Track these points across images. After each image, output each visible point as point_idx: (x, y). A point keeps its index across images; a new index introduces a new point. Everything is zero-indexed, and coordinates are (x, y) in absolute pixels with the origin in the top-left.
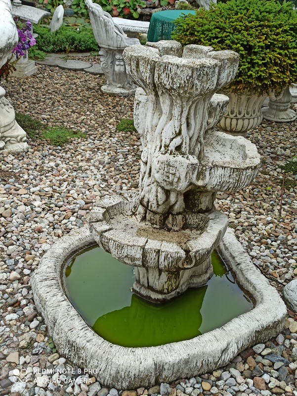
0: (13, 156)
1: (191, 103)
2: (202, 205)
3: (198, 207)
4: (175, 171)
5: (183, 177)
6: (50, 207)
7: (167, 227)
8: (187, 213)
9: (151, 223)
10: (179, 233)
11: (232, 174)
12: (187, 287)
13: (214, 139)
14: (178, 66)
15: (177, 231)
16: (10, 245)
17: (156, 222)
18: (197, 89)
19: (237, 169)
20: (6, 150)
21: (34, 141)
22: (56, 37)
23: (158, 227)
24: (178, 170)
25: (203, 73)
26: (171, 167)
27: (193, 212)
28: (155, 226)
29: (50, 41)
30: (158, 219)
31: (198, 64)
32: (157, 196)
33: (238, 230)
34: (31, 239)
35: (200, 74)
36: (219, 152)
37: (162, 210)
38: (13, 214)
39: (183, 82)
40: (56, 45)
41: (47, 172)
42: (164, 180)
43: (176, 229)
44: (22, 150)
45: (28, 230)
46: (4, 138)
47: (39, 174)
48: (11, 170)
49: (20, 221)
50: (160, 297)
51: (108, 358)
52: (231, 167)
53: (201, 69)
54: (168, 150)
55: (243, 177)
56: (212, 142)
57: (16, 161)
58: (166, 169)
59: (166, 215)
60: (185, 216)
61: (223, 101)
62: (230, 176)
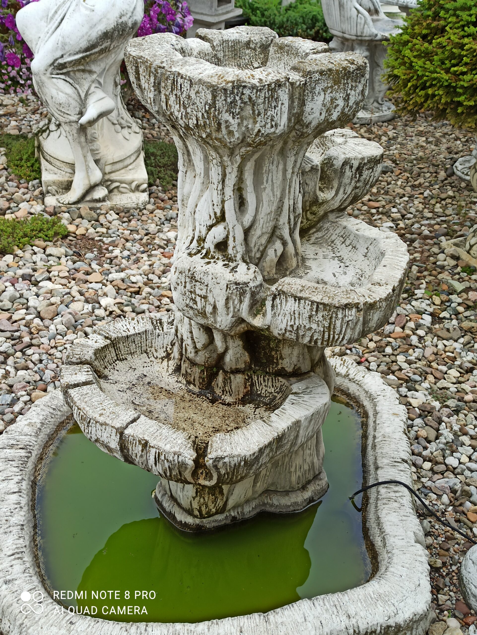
0: (118, 214)
1: (238, 159)
2: (285, 361)
3: (277, 364)
4: (204, 291)
5: (221, 305)
6: (122, 311)
7: (213, 392)
8: (254, 372)
9: (187, 381)
10: (231, 409)
11: (314, 313)
12: (258, 510)
13: (337, 231)
14: (191, 81)
15: (229, 405)
16: (23, 369)
17: (194, 380)
18: (231, 133)
19: (324, 304)
20: (108, 204)
21: (164, 191)
22: (286, 16)
23: (196, 390)
24: (211, 291)
25: (241, 98)
26: (198, 284)
27: (267, 373)
28: (191, 387)
29: (274, 21)
30: (197, 375)
31: (230, 79)
32: (191, 332)
33: (447, 407)
34: (60, 364)
35: (234, 102)
36: (341, 261)
37: (203, 359)
38: (58, 315)
39: (200, 115)
40: (285, 29)
41: (156, 247)
42: (187, 305)
43: (228, 399)
44: (134, 205)
45: (66, 346)
46: (109, 183)
47: (142, 249)
48: (99, 238)
49: (62, 328)
50: (190, 520)
51: (23, 624)
52: (315, 298)
53: (236, 91)
54: (203, 248)
55: (338, 323)
56: (333, 237)
57: (116, 223)
58: (188, 286)
59: (215, 370)
60: (250, 377)
61: (360, 156)
62: (310, 317)
